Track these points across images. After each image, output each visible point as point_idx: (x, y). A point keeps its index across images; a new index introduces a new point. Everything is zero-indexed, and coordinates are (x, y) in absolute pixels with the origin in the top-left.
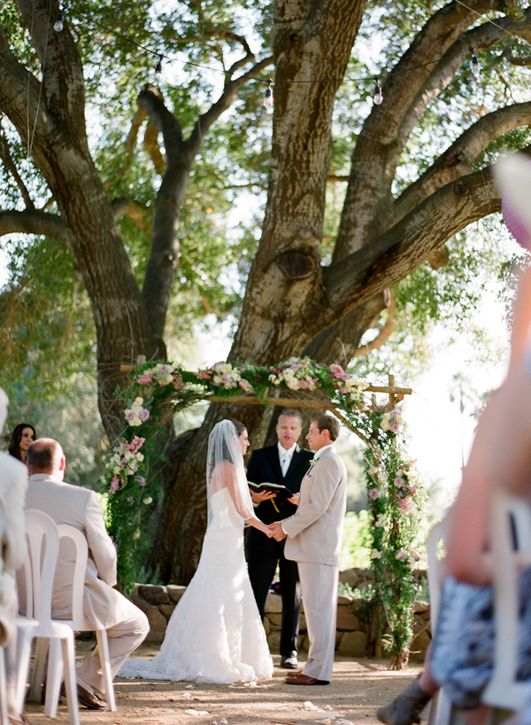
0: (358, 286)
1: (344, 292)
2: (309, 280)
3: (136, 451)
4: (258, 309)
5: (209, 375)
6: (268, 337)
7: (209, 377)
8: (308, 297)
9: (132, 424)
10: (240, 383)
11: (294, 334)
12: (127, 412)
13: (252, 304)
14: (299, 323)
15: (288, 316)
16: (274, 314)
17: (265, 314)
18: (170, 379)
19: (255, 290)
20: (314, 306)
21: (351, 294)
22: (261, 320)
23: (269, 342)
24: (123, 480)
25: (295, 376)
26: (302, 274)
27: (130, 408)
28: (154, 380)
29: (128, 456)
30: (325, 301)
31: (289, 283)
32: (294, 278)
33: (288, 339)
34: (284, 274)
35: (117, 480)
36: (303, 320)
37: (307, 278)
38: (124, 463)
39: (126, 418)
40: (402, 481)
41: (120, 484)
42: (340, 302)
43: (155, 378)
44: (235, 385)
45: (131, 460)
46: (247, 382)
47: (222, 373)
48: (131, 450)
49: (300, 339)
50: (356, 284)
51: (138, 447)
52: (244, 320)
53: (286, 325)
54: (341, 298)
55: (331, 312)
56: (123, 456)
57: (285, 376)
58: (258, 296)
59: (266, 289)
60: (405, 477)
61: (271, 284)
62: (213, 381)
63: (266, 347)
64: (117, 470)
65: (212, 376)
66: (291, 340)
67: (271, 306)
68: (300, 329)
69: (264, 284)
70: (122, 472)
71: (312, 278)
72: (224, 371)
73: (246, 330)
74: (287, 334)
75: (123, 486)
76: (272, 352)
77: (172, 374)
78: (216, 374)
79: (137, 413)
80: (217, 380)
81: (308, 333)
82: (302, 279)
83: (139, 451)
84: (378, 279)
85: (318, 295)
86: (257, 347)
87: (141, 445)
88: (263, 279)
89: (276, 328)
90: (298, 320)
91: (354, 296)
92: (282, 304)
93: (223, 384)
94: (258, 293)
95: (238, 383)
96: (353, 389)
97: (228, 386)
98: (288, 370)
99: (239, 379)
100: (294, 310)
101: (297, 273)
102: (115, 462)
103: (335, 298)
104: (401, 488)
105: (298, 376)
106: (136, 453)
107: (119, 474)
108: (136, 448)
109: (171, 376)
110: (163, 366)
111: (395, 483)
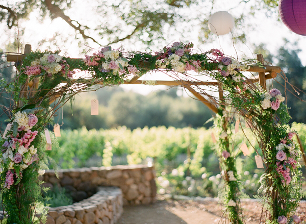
3: (29, 144)
5: (97, 61)
7: (98, 64)
10: (129, 68)
18: (59, 68)
24: (17, 175)
25: (180, 60)
28: (42, 70)
29: (22, 150)
35: (11, 175)
38: (18, 159)
40: (284, 155)
41: (15, 179)
43: (43, 68)
44: (123, 71)
45: (25, 154)
46: (135, 68)
47: (110, 60)
48: (24, 144)
51: (31, 140)
56: (14, 152)
57: (172, 61)
60: (286, 151)
62: (101, 68)
64: (11, 166)
65: (100, 62)
70: (17, 167)
72: (112, 58)
75: (19, 180)
77: (60, 63)
78: (105, 60)
80: (105, 66)
87: (34, 137)
93: (111, 71)
95: (126, 68)
96: (235, 73)
97: (116, 72)
98: (173, 55)
99: (127, 65)
102: (8, 158)
104: (284, 161)
105: (184, 60)
106: (29, 147)
107: (13, 168)
108: (28, 142)
109: (59, 65)
110: (50, 56)
111: (278, 157)
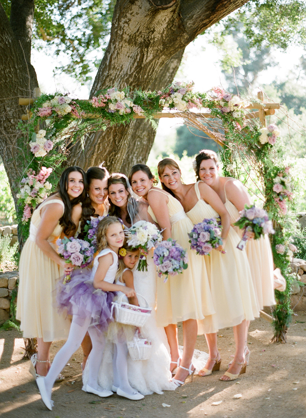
0: (208, 13)
1: (197, 18)
2: (171, 9)
3: (44, 180)
4: (126, 37)
5: (104, 103)
6: (135, 61)
7: (105, 105)
8: (168, 24)
9: (37, 155)
10: (134, 109)
11: (156, 56)
12: (32, 144)
13: (120, 33)
14: (161, 47)
15: (152, 41)
16: (140, 40)
17: (132, 41)
18: (69, 109)
19: (123, 20)
20: (174, 32)
21: (202, 20)
22: (128, 47)
23: (136, 64)
25: (183, 99)
26: (166, 4)
27: (35, 141)
28: (53, 112)
29: (38, 186)
30: (181, 27)
31: (155, 12)
32: (160, 7)
33: (151, 61)
34: (151, 5)
35: (29, 209)
36: (164, 44)
37: (170, 7)
38: (35, 194)
39: (32, 150)
40: (281, 187)
42: (194, 26)
43: (54, 109)
44: (129, 111)
45: (41, 189)
46: (139, 108)
47: (116, 101)
48: (40, 181)
49: (160, 60)
50: (206, 11)
51: (46, 177)
52: (112, 47)
53: (150, 49)
54: (194, 24)
55: (186, 36)
56: (32, 187)
57: (174, 99)
58: (126, 25)
59: (133, 19)
60: (283, 183)
61: (137, 14)
62: (108, 109)
63: (133, 69)
64: (28, 201)
65: (107, 104)
66: (154, 61)
67: (137, 34)
68: (161, 52)
69: (131, 14)
70: (33, 201)
71: (174, 8)
72: (118, 99)
73: (115, 55)
74: (150, 57)
76: (138, 73)
77: (70, 104)
78: (111, 101)
79: (42, 145)
80: (112, 107)
81: (166, 55)
82: (167, 8)
83: (46, 180)
84: (224, 6)
85: (176, 23)
86: (125, 69)
87: (49, 174)
88: (131, 10)
89: (142, 52)
90: (160, 44)
91: (204, 22)
92: (148, 31)
93: (118, 111)
94: (126, 22)
95: (131, 108)
96: (235, 108)
97: (122, 112)
98: (176, 94)
99: (132, 105)
100: (157, 36)
101: (162, 4)
102: (26, 193)
103: (189, 23)
104: (280, 193)
105: (186, 98)
106: (44, 183)
107: (30, 203)
108: (44, 178)
109: (69, 107)
110: (61, 98)
111: (275, 189)
